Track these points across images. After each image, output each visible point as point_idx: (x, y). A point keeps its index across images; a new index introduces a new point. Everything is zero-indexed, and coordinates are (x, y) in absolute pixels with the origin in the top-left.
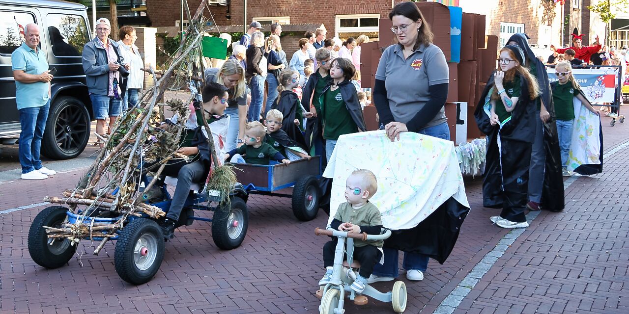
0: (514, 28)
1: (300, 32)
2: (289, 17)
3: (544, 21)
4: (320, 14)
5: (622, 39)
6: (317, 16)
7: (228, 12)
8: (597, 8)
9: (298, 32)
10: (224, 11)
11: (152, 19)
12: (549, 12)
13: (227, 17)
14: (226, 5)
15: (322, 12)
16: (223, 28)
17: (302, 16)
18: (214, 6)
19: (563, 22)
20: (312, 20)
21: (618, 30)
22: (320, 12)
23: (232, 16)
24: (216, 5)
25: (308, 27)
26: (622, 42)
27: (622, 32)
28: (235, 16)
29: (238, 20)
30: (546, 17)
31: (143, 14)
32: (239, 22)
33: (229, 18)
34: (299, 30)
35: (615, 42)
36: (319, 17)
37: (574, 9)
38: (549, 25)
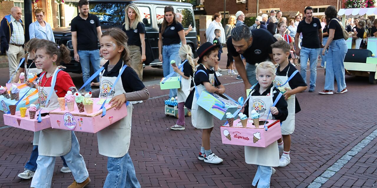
2: (279, 8)
4: (297, 6)
7: (247, 6)
10: (245, 6)
11: (207, 11)
14: (245, 3)
17: (287, 8)
18: (239, 4)
20: (292, 9)
23: (249, 9)
24: (240, 3)
25: (291, 13)
29: (252, 10)
31: (202, 9)
32: (253, 12)
33: (247, 10)
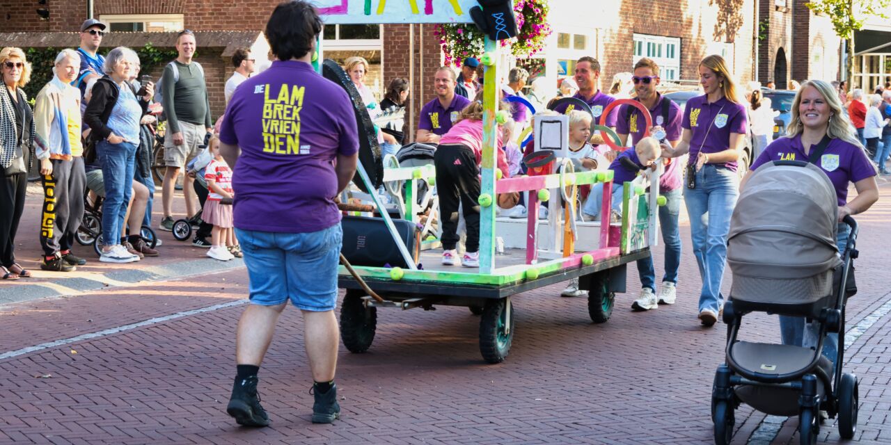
0: (660, 46)
1: (211, 48)
2: (182, 16)
3: (718, 34)
4: (252, 9)
5: (872, 71)
6: (245, 15)
7: (43, 1)
8: (825, 6)
9: (207, 48)
12: (729, 16)
13: (39, 12)
15: (256, 5)
16: (35, 38)
17: (212, 14)
19: (757, 35)
20: (235, 22)
21: (866, 55)
22: (252, 5)
23: (53, 11)
25: (229, 39)
26: (871, 78)
27: (872, 57)
28: (60, 12)
29: (65, 19)
30: (724, 26)
32: (67, 25)
33: (46, 14)
34: (210, 45)
35: (858, 79)
36: (249, 16)
37: (777, 8)
38: (729, 41)
